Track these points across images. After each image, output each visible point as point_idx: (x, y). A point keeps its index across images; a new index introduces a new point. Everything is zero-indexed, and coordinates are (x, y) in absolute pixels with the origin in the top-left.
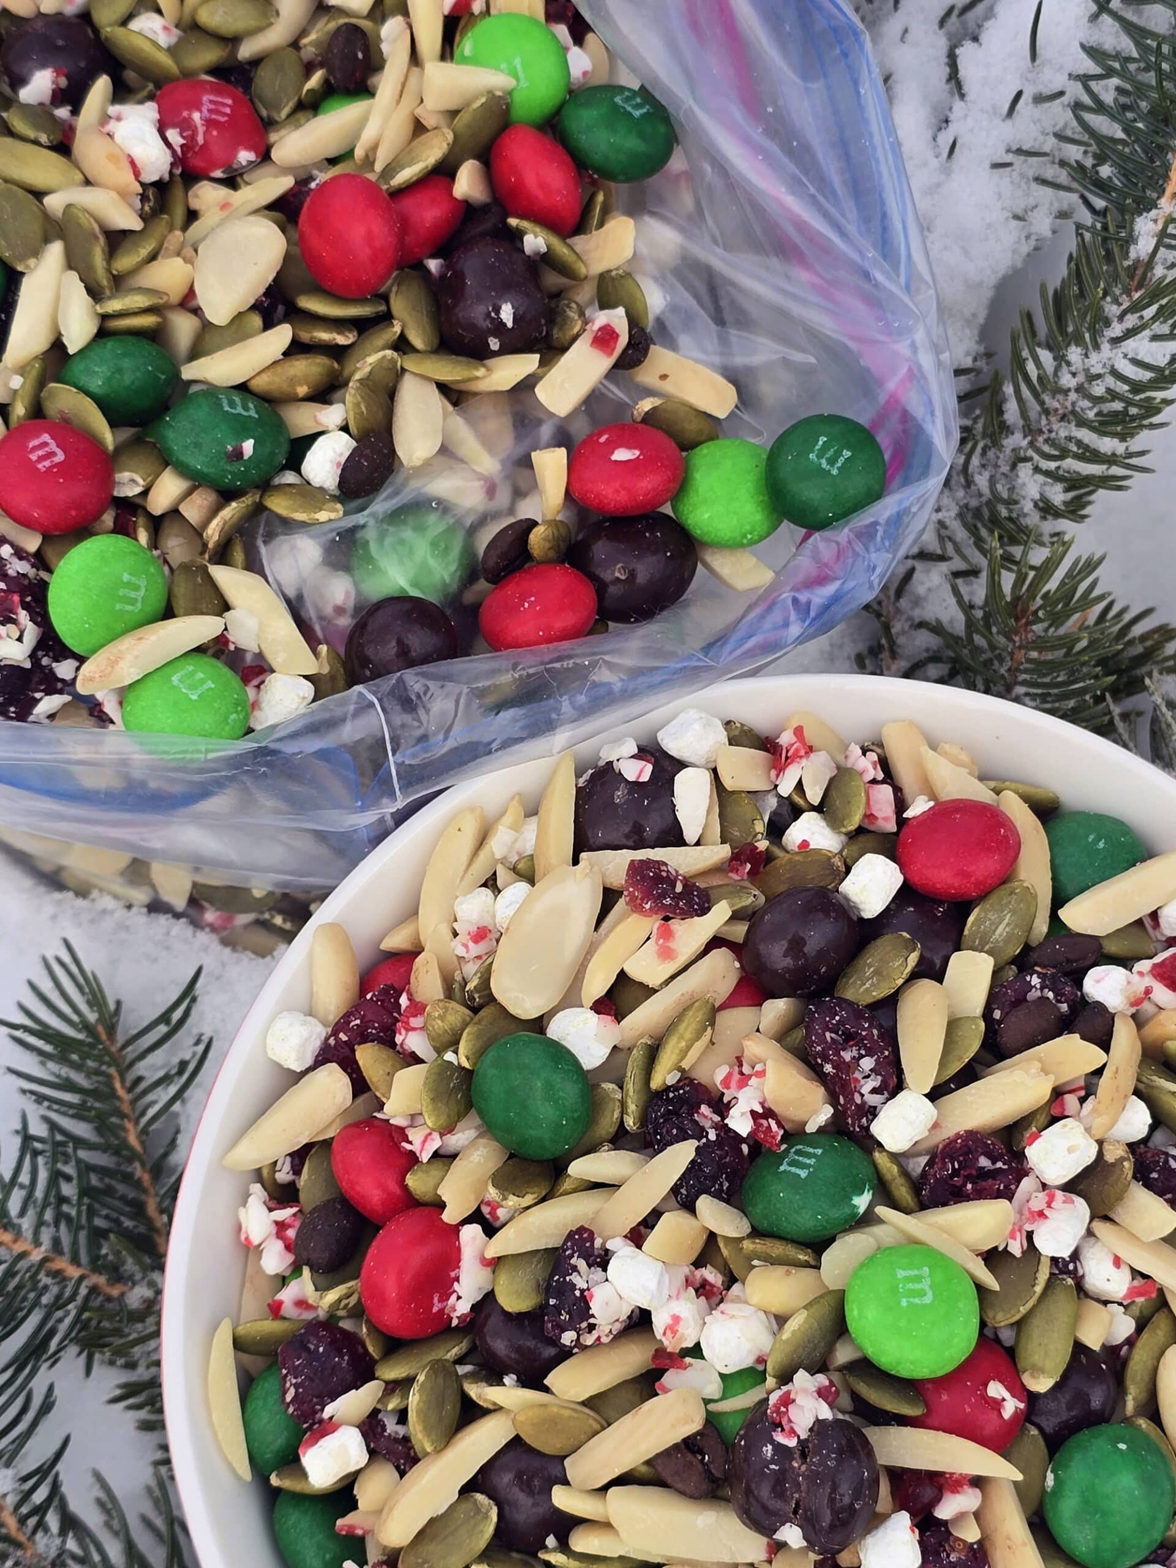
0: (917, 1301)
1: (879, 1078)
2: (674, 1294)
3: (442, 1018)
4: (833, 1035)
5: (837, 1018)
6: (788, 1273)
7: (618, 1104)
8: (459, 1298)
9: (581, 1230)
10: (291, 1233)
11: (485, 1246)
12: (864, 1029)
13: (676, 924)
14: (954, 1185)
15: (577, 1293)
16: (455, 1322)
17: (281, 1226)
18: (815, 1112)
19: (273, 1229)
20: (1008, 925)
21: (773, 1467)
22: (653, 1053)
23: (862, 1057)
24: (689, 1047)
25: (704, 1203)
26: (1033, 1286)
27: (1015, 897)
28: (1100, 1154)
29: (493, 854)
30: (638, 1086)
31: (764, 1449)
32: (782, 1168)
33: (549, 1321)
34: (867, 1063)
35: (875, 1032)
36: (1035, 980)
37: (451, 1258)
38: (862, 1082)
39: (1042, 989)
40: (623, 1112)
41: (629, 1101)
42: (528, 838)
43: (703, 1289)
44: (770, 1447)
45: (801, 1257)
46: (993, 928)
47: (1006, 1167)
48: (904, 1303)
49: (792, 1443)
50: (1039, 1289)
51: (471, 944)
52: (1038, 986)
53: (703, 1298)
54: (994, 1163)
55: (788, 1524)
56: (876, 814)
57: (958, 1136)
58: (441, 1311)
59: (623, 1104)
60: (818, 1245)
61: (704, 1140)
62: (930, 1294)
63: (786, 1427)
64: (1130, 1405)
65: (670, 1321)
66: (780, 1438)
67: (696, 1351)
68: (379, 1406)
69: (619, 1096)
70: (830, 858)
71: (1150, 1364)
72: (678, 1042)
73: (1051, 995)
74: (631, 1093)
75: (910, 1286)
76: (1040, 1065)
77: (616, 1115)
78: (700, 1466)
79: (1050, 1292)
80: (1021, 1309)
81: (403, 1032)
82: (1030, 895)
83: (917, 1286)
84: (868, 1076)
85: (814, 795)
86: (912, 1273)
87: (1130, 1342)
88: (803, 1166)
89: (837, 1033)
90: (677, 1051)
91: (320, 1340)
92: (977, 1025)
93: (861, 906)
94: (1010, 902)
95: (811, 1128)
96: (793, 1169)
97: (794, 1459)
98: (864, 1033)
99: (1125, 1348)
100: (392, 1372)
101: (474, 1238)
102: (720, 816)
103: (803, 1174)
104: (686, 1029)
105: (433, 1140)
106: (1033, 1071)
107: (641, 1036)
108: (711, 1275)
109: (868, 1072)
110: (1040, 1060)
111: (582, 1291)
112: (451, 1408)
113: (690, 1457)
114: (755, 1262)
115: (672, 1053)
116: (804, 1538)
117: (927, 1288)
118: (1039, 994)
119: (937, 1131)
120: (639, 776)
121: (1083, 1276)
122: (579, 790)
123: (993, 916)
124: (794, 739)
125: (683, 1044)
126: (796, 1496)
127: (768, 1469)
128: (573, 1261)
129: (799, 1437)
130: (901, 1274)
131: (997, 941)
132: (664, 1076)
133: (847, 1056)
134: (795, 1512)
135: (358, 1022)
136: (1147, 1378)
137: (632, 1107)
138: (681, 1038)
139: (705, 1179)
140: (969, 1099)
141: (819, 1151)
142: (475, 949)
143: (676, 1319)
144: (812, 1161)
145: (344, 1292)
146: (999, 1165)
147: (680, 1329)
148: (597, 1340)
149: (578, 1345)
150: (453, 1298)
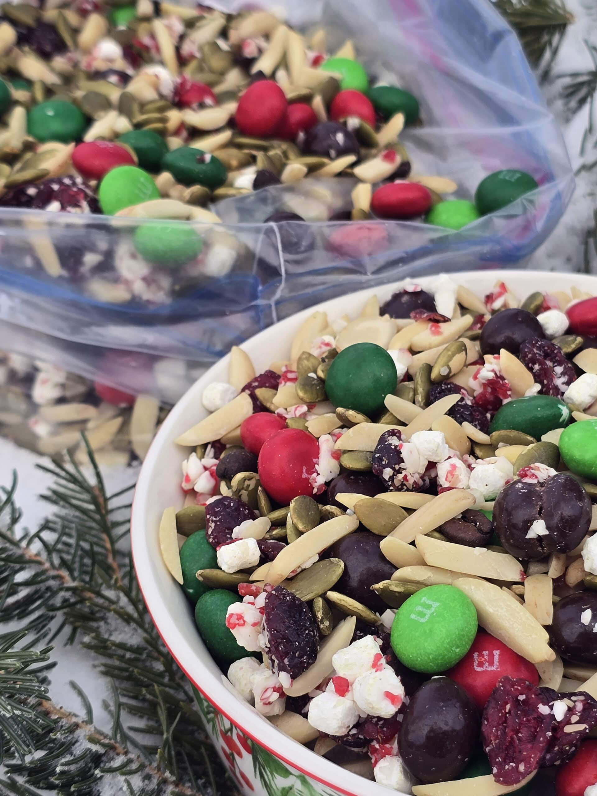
1: (566, 375)
3: (307, 359)
5: (539, 343)
7: (411, 390)
8: (318, 474)
9: (394, 431)
10: (214, 468)
11: (333, 444)
15: (393, 447)
16: (315, 490)
19: (203, 470)
23: (556, 366)
24: (453, 355)
30: (424, 379)
31: (517, 485)
34: (559, 370)
38: (556, 379)
41: (419, 386)
44: (520, 484)
45: (528, 439)
49: (535, 482)
55: (538, 520)
59: (415, 389)
65: (450, 468)
68: (267, 536)
74: (420, 382)
78: (474, 527)
84: (560, 377)
89: (540, 351)
95: (528, 395)
97: (536, 487)
98: (555, 351)
100: (274, 514)
101: (328, 440)
105: (302, 407)
109: (559, 374)
111: (396, 447)
113: (468, 524)
114: (500, 445)
126: (540, 503)
129: (539, 481)
134: (540, 513)
135: (256, 384)
137: (420, 390)
142: (325, 348)
147: (456, 473)
148: (405, 477)
149: (393, 484)
150: (315, 475)
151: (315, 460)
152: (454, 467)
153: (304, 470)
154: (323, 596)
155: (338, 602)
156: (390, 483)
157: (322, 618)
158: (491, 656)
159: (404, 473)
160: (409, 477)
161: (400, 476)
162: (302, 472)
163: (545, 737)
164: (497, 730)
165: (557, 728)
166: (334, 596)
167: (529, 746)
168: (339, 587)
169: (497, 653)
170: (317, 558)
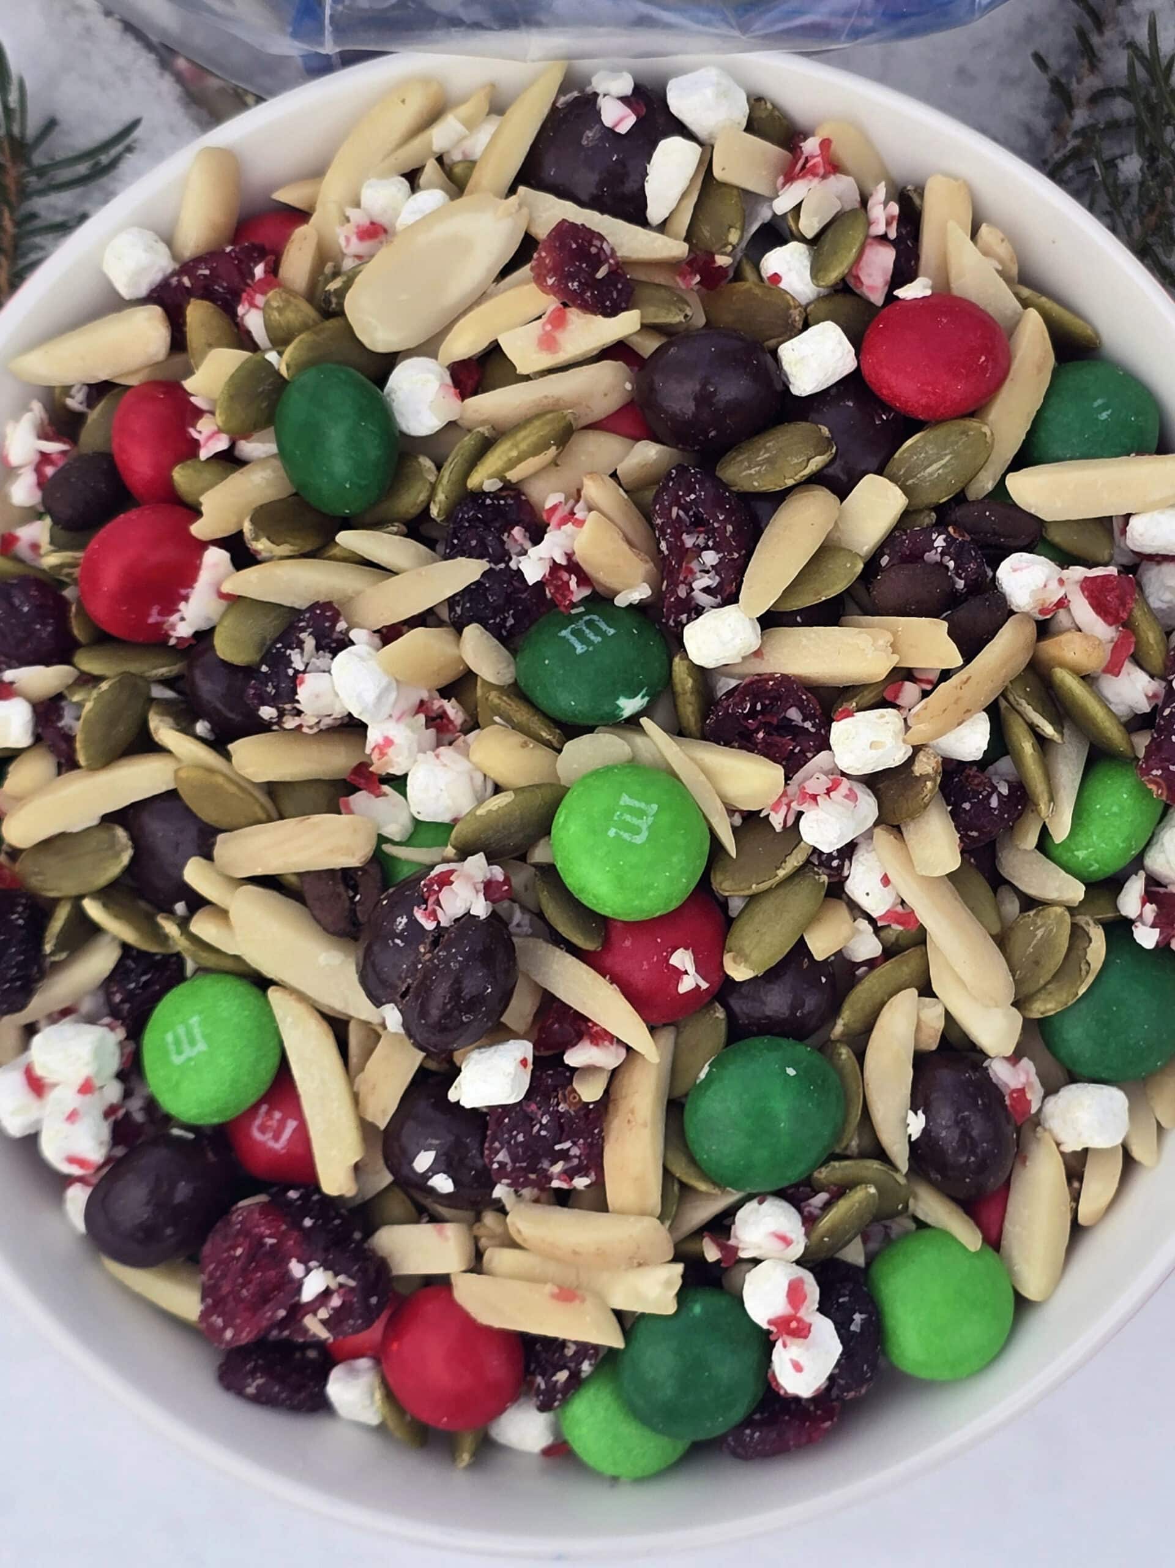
0: (626, 836)
1: (718, 579)
2: (396, 714)
3: (280, 310)
4: (681, 513)
5: (693, 496)
6: (524, 745)
8: (183, 619)
9: (328, 605)
10: (49, 471)
11: (227, 576)
12: (718, 521)
13: (574, 315)
14: (746, 727)
15: (291, 672)
16: (172, 642)
17: (45, 458)
18: (630, 587)
19: (36, 458)
20: (944, 466)
21: (398, 941)
22: (486, 445)
23: (707, 548)
24: (520, 459)
25: (473, 632)
26: (778, 868)
27: (965, 438)
28: (911, 761)
29: (430, 143)
30: (454, 477)
31: (399, 919)
32: (564, 633)
33: (254, 688)
34: (710, 558)
35: (730, 528)
36: (940, 542)
37: (187, 574)
38: (698, 575)
39: (943, 554)
40: (431, 498)
41: (441, 488)
42: (479, 142)
43: (437, 722)
44: (405, 920)
45: (544, 734)
46: (926, 463)
47: (813, 730)
48: (612, 833)
49: (429, 925)
50: (781, 873)
51: (354, 240)
52: (939, 550)
53: (432, 732)
54: (804, 720)
55: (392, 1005)
56: (863, 278)
57: (771, 676)
58: (158, 625)
59: (433, 488)
60: (571, 730)
61: (502, 566)
62: (645, 834)
63: (430, 908)
64: (839, 1029)
65: (381, 741)
66: (419, 914)
67: (399, 782)
68: (66, 693)
69: (432, 478)
70: (789, 307)
71: (879, 997)
72: (510, 450)
73: (952, 564)
74: (445, 481)
75: (628, 817)
76: (892, 640)
77: (422, 497)
78: (347, 904)
79: (797, 880)
80: (754, 886)
81: (247, 305)
82: (986, 446)
83: (635, 821)
84: (708, 572)
85: (809, 225)
86: (637, 804)
87: (871, 964)
88: (584, 640)
89: (687, 513)
90: (505, 459)
91: (28, 597)
92: (854, 565)
93: (792, 379)
94: (957, 442)
95: (621, 601)
96: (573, 640)
97: (423, 942)
98: (716, 525)
99: (863, 969)
100: (88, 663)
101: (215, 565)
102: (697, 207)
103: (580, 649)
104: (524, 438)
105: (219, 440)
106: (881, 642)
107: (483, 423)
108: (453, 710)
109: (708, 567)
110: (895, 634)
111: (297, 672)
112: (123, 731)
113: (341, 888)
114: (497, 719)
115: (499, 458)
116: (403, 1025)
117: (644, 827)
118: (938, 558)
119: (757, 661)
120: (616, 125)
121: (847, 877)
122: (554, 109)
123: (931, 450)
124: (818, 152)
125: (514, 453)
126: (409, 981)
127: (393, 942)
128: (303, 636)
129: (439, 923)
130: (625, 800)
131: (924, 480)
132: (484, 478)
133: (689, 541)
134: (403, 996)
135: (207, 272)
136: (868, 1009)
137: (441, 496)
138: (516, 446)
139: (486, 608)
140: (804, 641)
141: (612, 631)
142: (356, 246)
143: (388, 742)
144: (597, 639)
145: (69, 560)
146: (808, 725)
147: (391, 751)
149: (280, 729)
150: (174, 619)
151: (183, 592)
156: (274, 727)
157: (53, 950)
162: (149, 615)
163: (274, 1313)
164: (215, 1270)
166: (93, 909)
170: (96, 822)
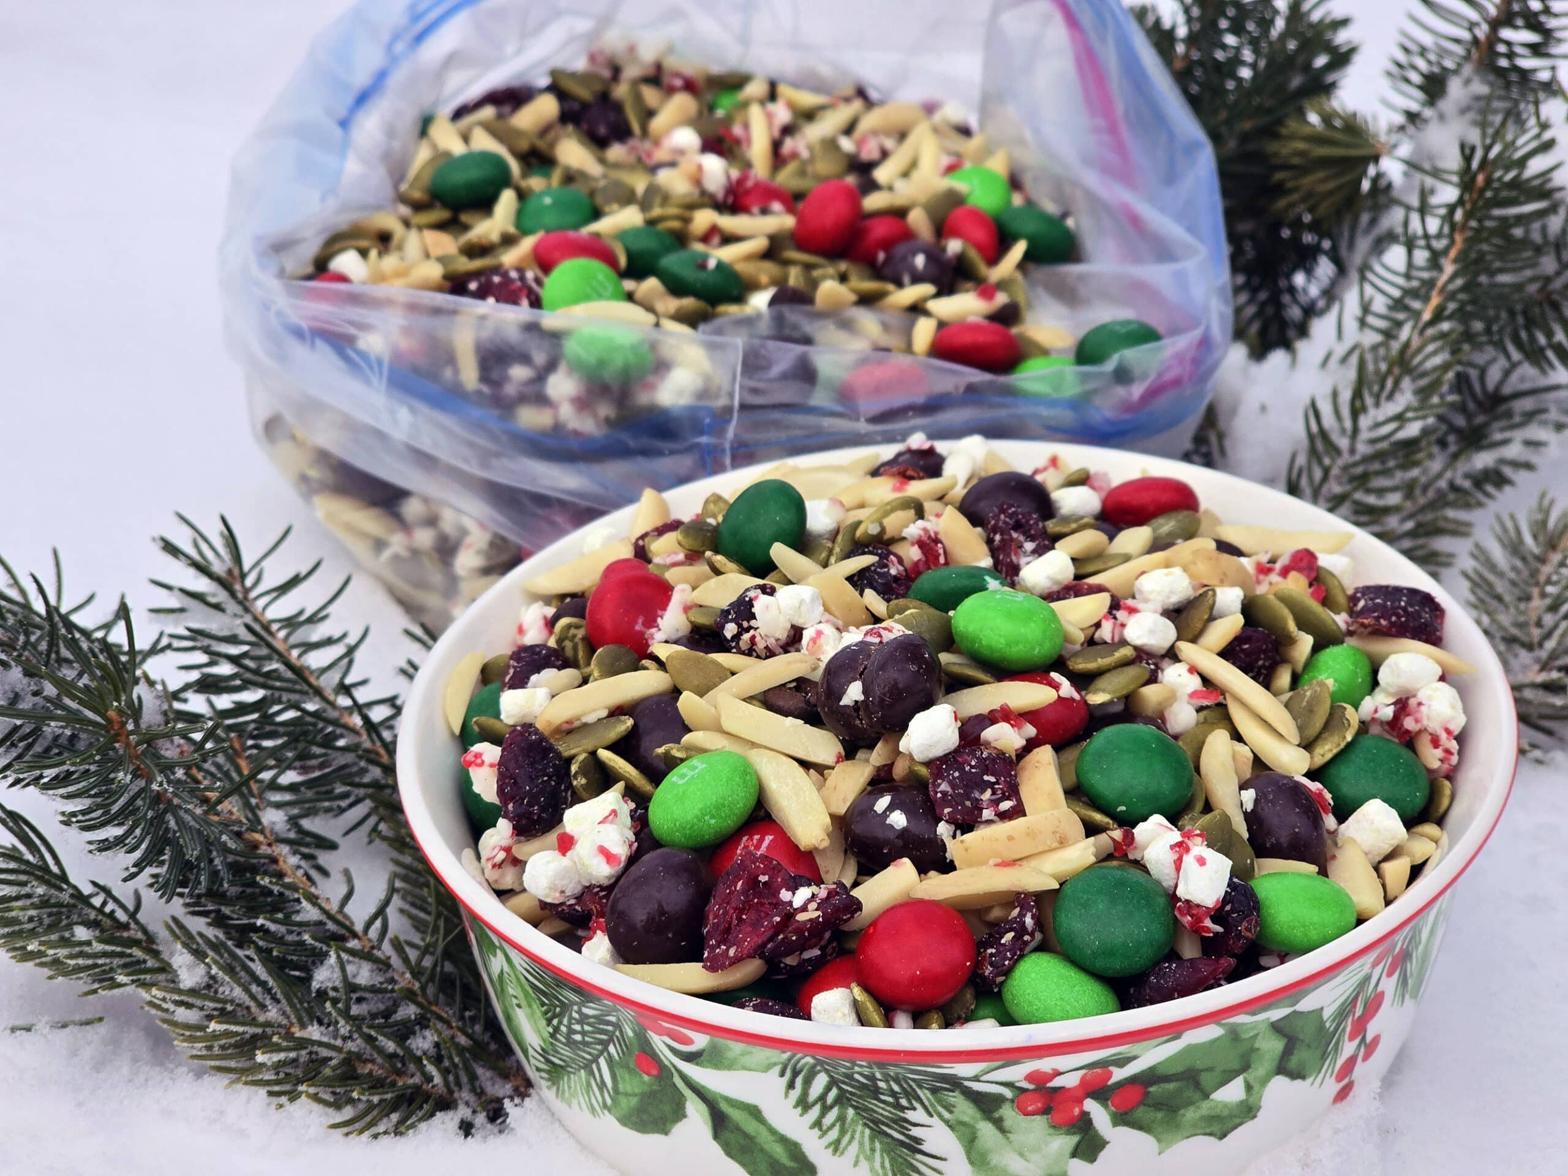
4: (1007, 519)
5: (1013, 509)
7: (827, 549)
8: (659, 630)
12: (1032, 519)
23: (1026, 541)
25: (869, 593)
30: (845, 538)
34: (1029, 547)
37: (662, 600)
50: (1117, 654)
59: (831, 549)
65: (814, 634)
69: (830, 545)
78: (802, 698)
80: (1099, 660)
84: (1028, 556)
89: (1011, 519)
98: (1031, 522)
101: (683, 590)
109: (1029, 553)
113: (796, 693)
126: (866, 663)
133: (1014, 534)
134: (861, 674)
147: (822, 640)
148: (753, 638)
149: (737, 647)
150: (654, 630)
151: (659, 612)
152: (819, 633)
153: (640, 621)
154: (593, 754)
155: (607, 761)
156: (733, 644)
157: (576, 773)
158: (761, 841)
159: (752, 632)
160: (758, 639)
161: (746, 637)
162: (636, 622)
163: (771, 922)
164: (718, 910)
165: (789, 915)
166: (605, 755)
167: (749, 929)
168: (617, 747)
169: (768, 839)
170: (604, 713)
